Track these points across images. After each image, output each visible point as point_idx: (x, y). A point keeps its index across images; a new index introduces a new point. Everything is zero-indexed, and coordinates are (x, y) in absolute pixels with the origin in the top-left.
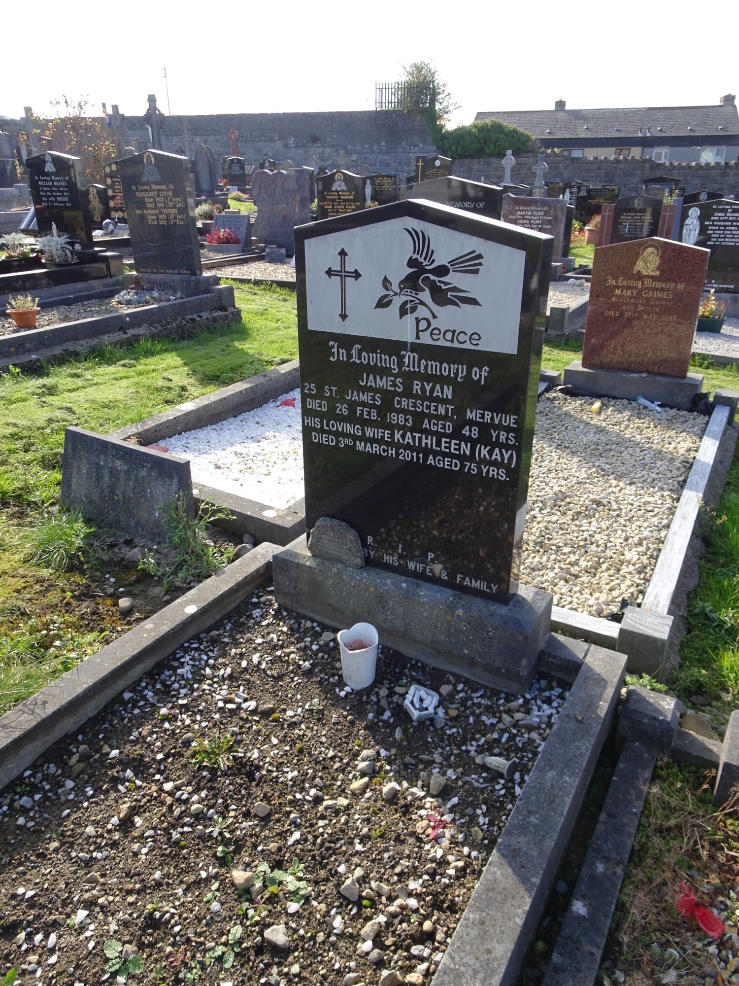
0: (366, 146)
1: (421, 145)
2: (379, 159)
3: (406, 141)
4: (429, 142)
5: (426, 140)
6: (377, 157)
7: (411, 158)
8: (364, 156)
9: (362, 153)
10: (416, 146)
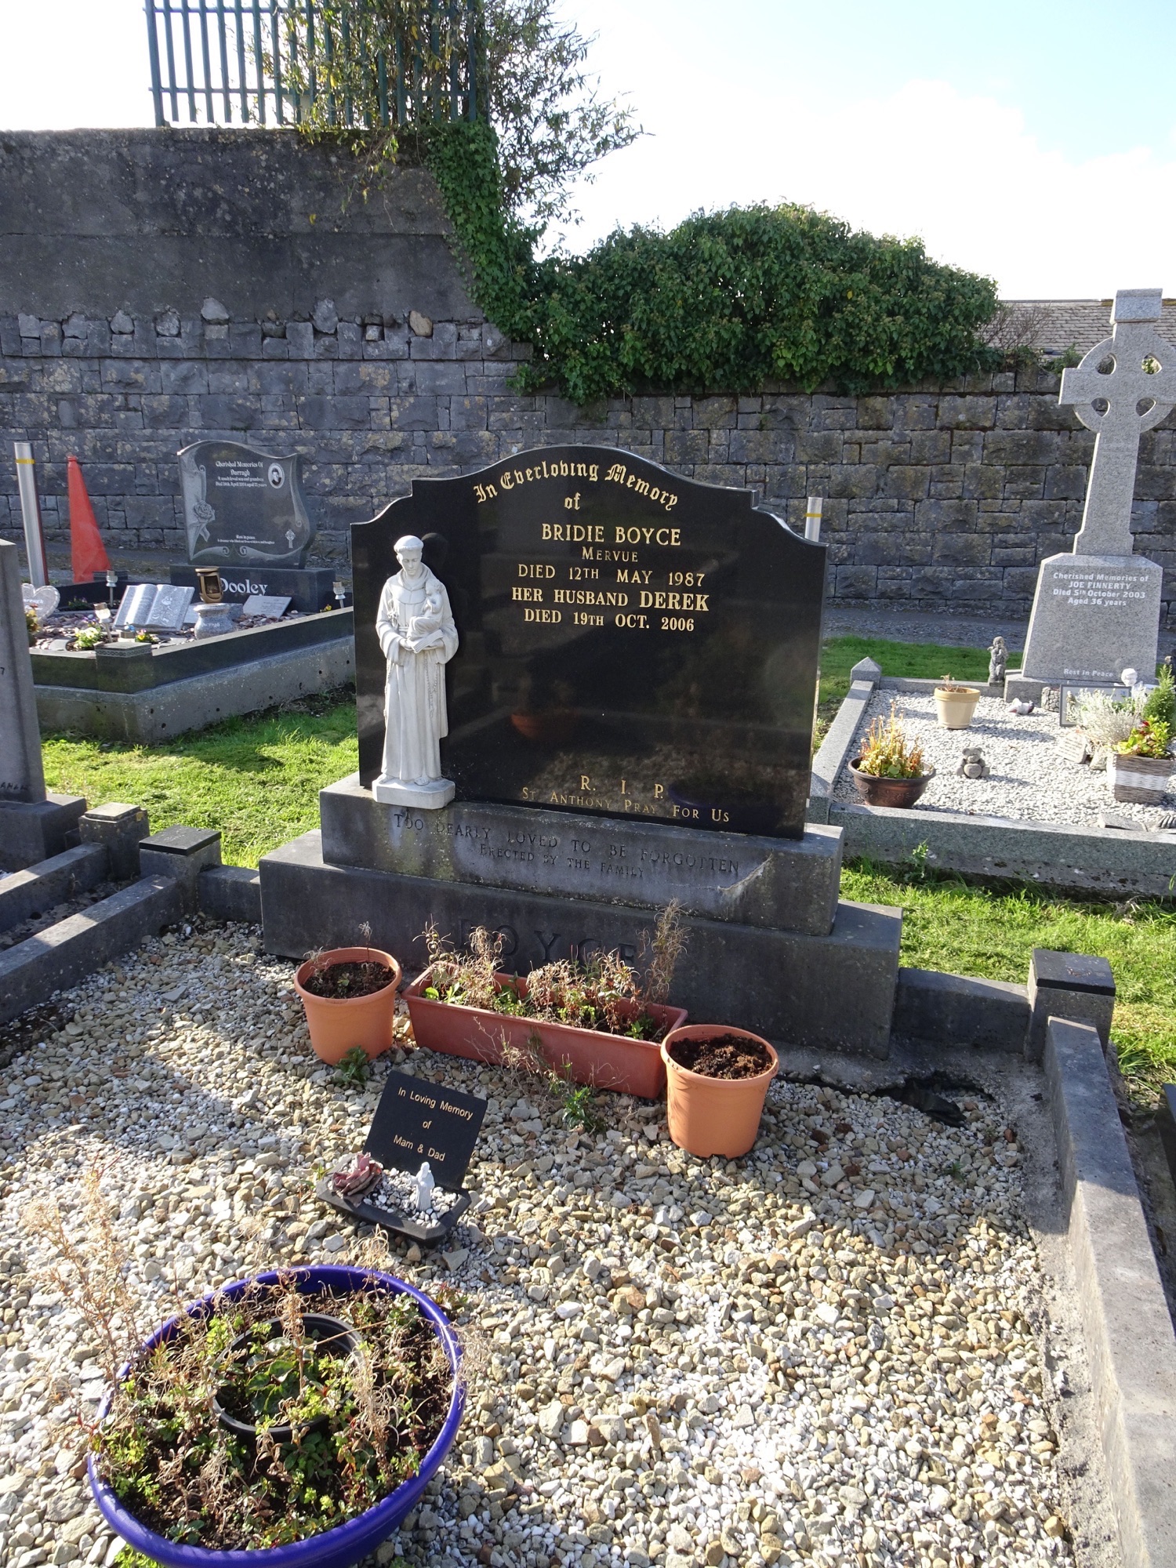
0: (121, 321)
1: (420, 323)
2: (197, 387)
3: (336, 295)
4: (464, 304)
5: (442, 294)
6: (185, 379)
7: (368, 386)
8: (112, 371)
9: (102, 358)
10: (394, 325)
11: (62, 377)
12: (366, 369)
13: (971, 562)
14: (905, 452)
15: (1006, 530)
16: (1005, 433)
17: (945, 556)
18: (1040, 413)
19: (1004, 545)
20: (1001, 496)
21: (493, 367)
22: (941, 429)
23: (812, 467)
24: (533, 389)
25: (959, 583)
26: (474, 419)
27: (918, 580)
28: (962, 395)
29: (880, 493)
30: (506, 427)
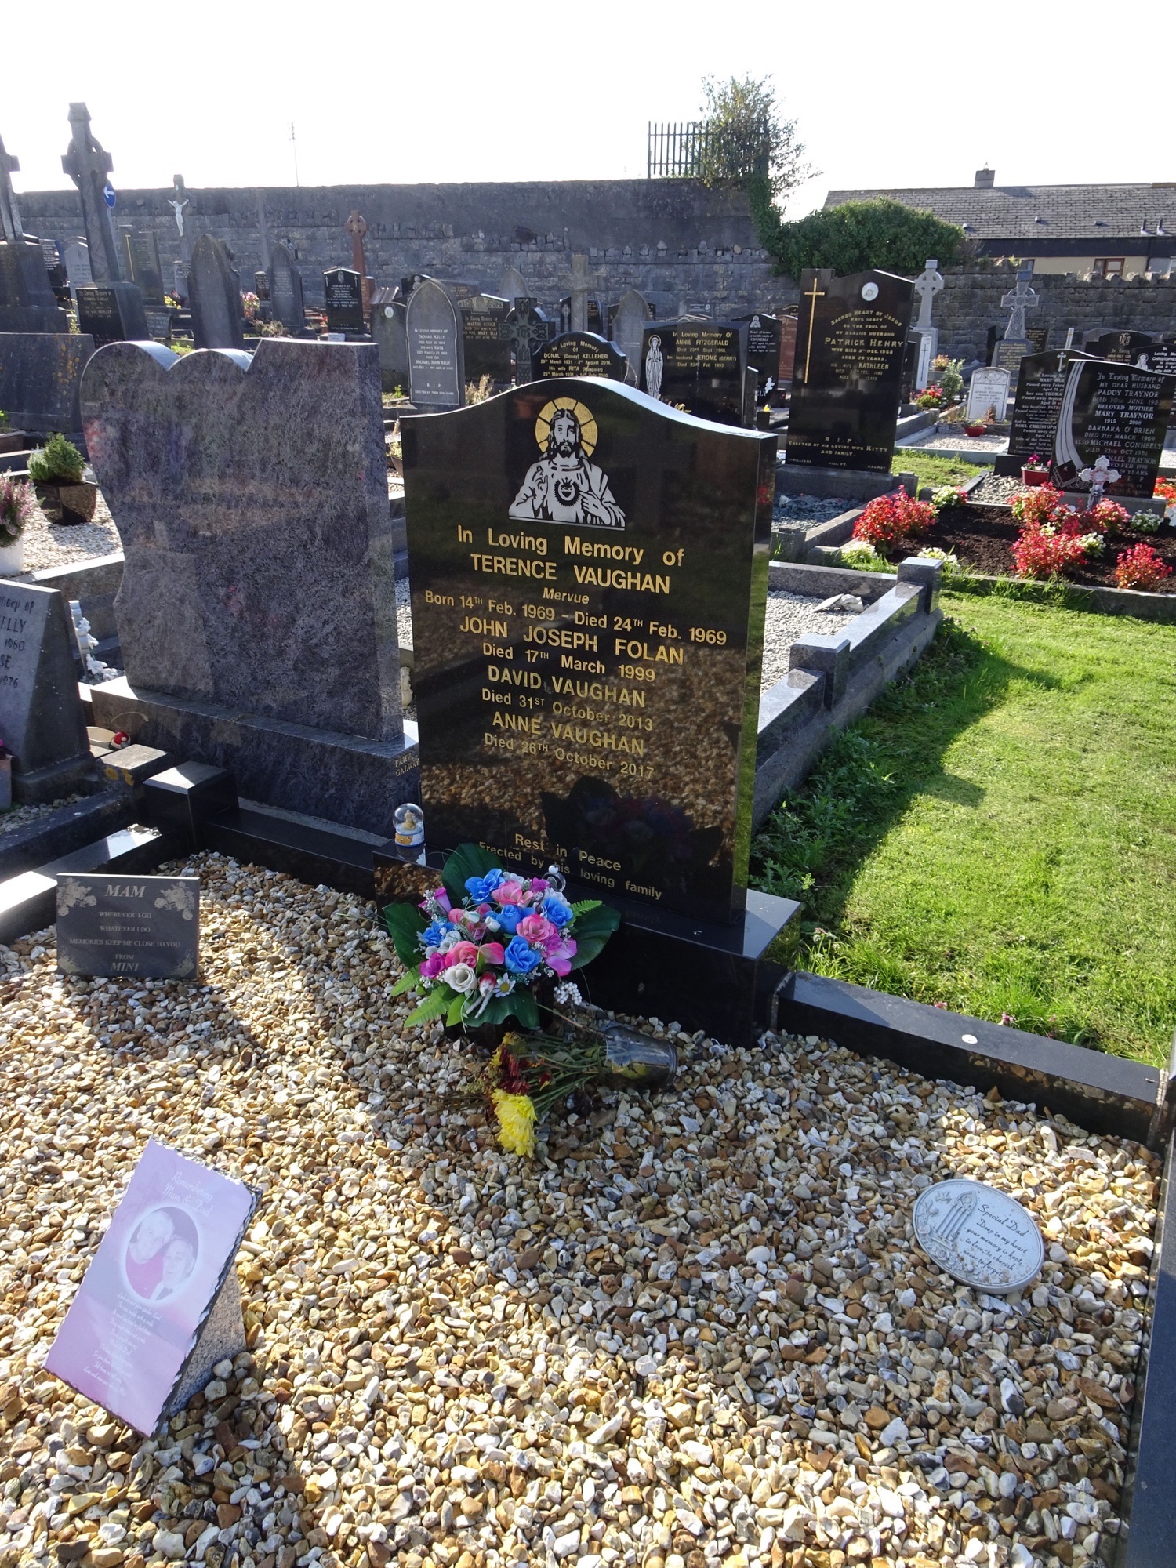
0: (627, 249)
1: (737, 249)
2: (653, 275)
3: (707, 239)
4: (754, 241)
5: (747, 238)
6: (648, 272)
7: (716, 273)
8: (622, 269)
9: (619, 263)
10: (728, 250)
11: (603, 271)
12: (716, 267)
15: (959, 328)
16: (960, 290)
18: (973, 282)
20: (957, 315)
21: (764, 266)
24: (778, 274)
26: (754, 286)
30: (766, 288)
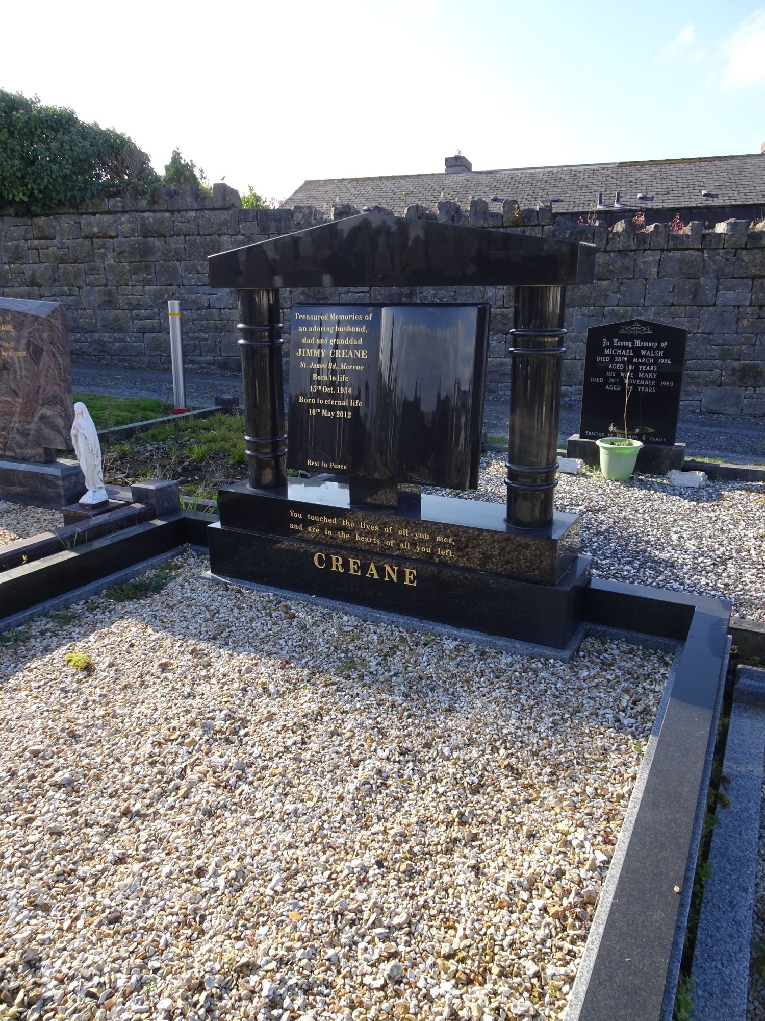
13: (121, 330)
14: (65, 254)
15: (138, 307)
16: (125, 240)
17: (104, 326)
18: (143, 225)
19: (138, 317)
20: (130, 284)
22: (86, 237)
23: (12, 266)
25: (117, 344)
27: (91, 342)
28: (94, 214)
29: (57, 284)
